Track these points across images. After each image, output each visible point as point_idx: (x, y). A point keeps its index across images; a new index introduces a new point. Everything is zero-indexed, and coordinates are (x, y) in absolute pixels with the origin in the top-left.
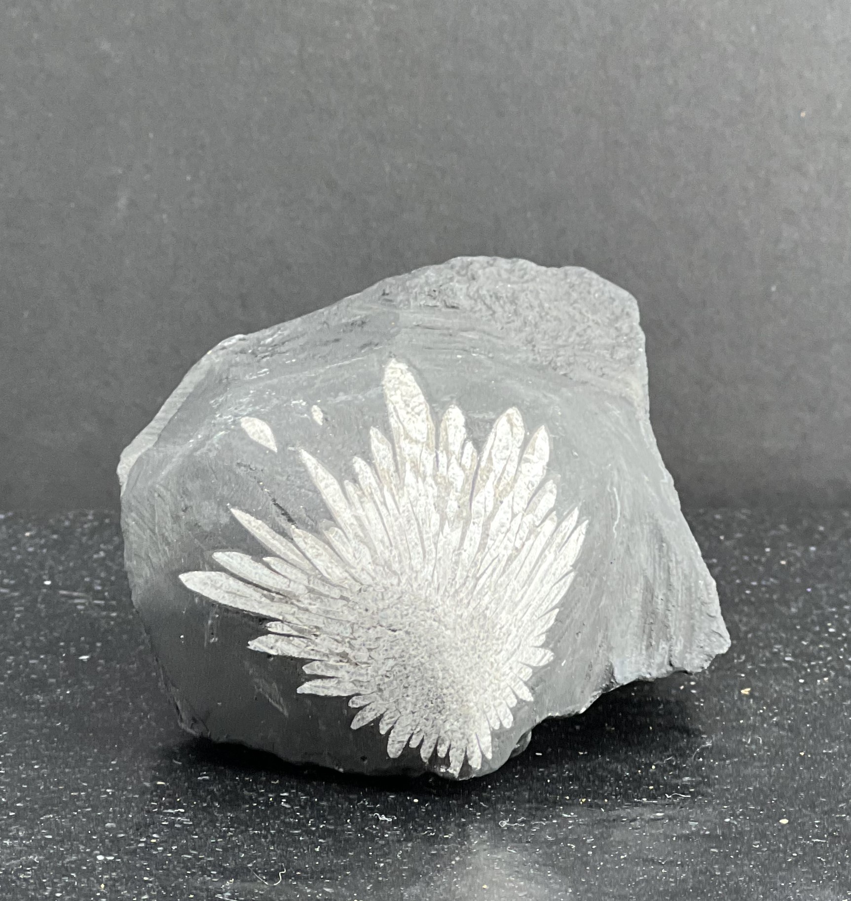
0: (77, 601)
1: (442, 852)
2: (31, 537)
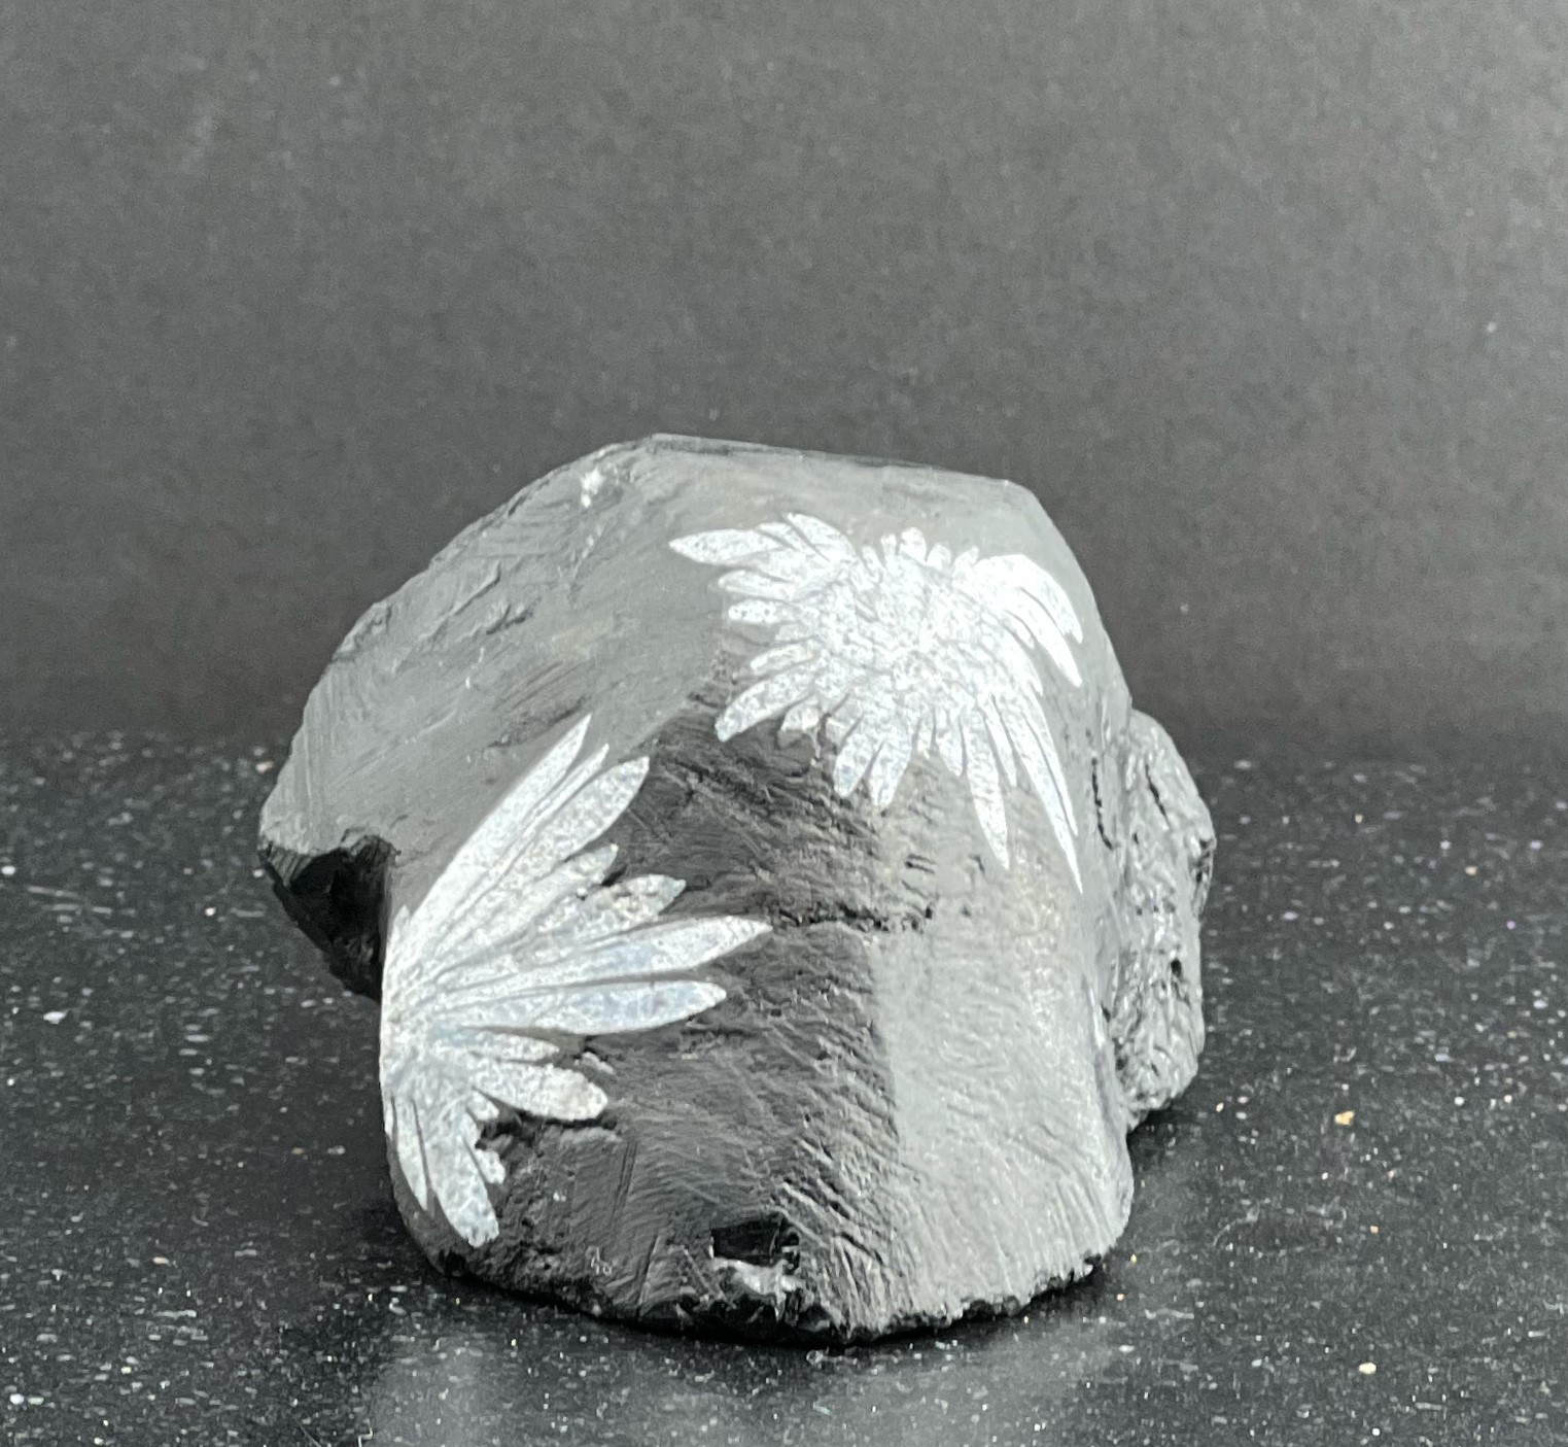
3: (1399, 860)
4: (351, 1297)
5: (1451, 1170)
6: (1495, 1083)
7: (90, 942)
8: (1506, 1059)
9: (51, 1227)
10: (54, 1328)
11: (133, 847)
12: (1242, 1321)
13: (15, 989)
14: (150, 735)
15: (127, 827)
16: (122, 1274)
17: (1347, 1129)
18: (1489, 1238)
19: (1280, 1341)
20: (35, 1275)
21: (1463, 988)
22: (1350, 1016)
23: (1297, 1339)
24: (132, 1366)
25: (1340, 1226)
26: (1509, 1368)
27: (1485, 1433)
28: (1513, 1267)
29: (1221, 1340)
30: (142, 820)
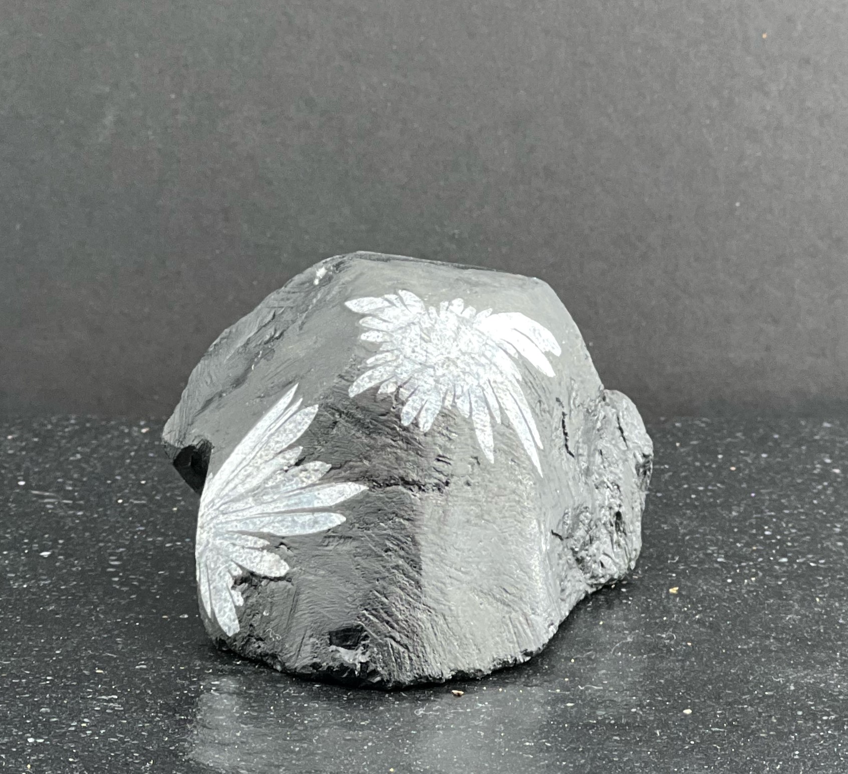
0: (46, 501)
1: (357, 738)
2: (13, 439)
3: (698, 464)
4: (192, 687)
5: (726, 615)
6: (747, 572)
7: (62, 517)
8: (752, 560)
9: (46, 656)
10: (49, 705)
11: (82, 471)
12: (626, 690)
13: (26, 541)
14: (89, 416)
15: (79, 461)
16: (80, 678)
17: (675, 596)
18: (745, 647)
19: (644, 699)
20: (39, 680)
21: (730, 525)
22: (676, 540)
23: (653, 698)
24: (87, 723)
25: (672, 642)
26: (756, 710)
27: (745, 742)
28: (757, 660)
29: (615, 699)
30: (86, 458)
